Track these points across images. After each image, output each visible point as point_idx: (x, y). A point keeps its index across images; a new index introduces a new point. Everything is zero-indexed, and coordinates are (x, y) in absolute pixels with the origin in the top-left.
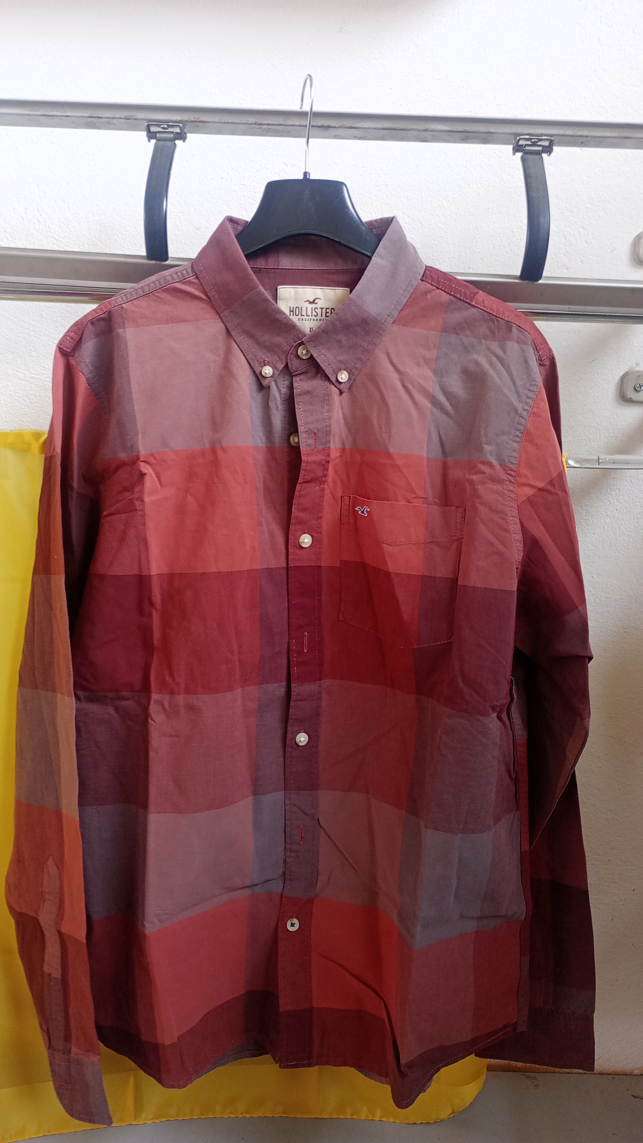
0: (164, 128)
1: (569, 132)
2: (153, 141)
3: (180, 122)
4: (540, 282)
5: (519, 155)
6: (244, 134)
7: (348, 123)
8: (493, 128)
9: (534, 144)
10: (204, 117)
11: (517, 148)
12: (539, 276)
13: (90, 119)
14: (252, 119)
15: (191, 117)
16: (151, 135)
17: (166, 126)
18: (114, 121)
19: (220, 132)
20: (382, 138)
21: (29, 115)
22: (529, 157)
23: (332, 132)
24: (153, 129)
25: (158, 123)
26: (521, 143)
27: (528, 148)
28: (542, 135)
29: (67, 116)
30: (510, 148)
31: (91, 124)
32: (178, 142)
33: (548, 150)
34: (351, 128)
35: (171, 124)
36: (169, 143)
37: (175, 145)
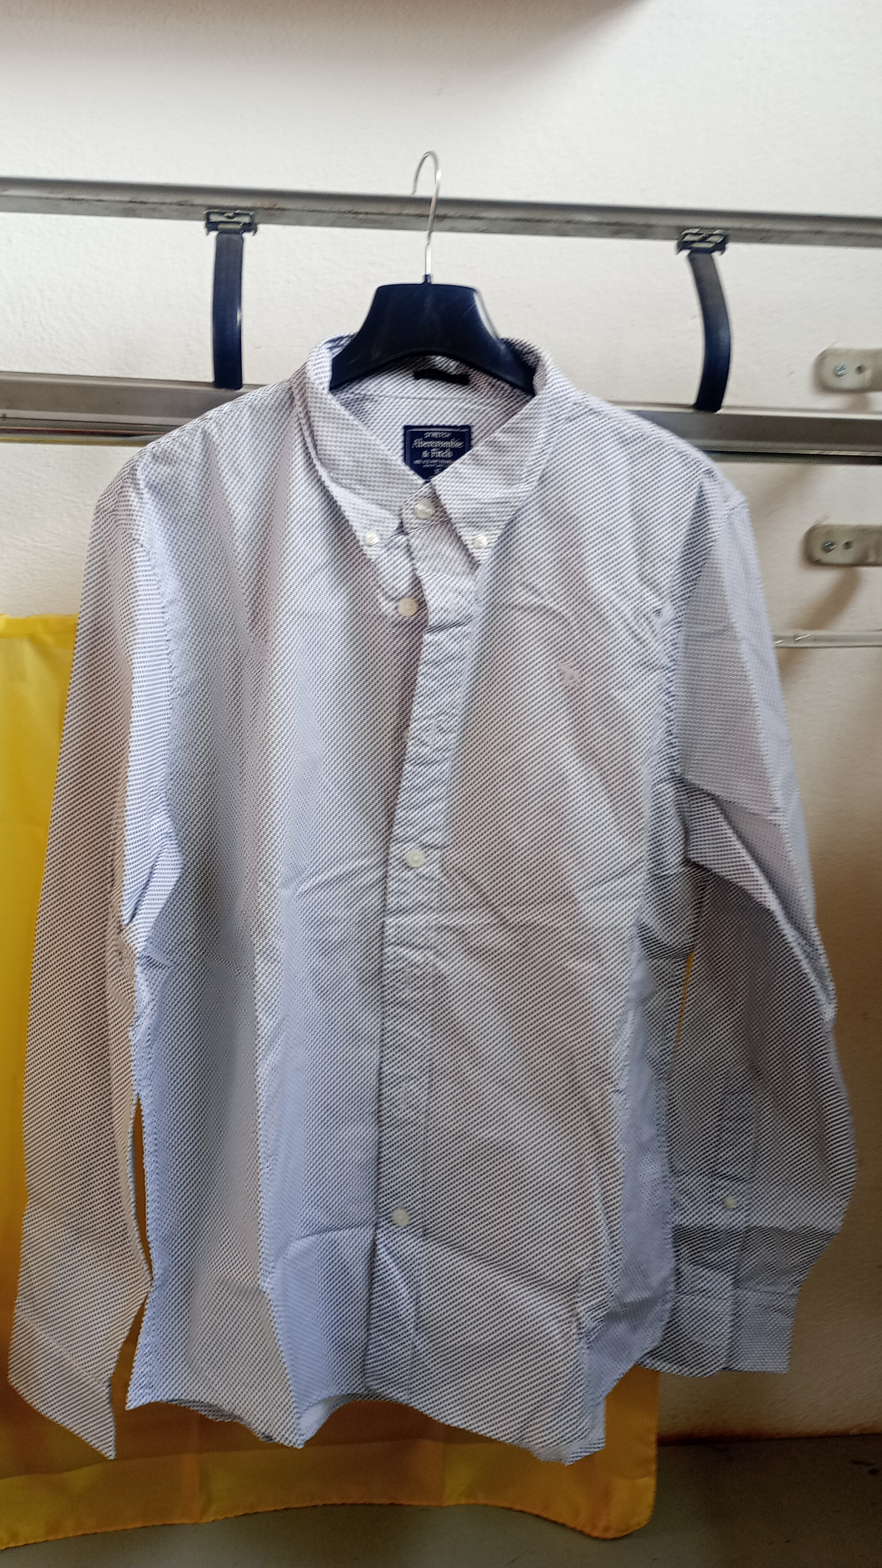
0: (229, 217)
1: (748, 224)
2: (214, 234)
3: (251, 209)
4: (720, 411)
5: (685, 253)
6: (333, 224)
7: (470, 212)
8: (653, 220)
9: (703, 240)
10: (282, 204)
11: (682, 246)
12: (719, 407)
13: (131, 205)
14: (346, 207)
15: (266, 203)
16: (211, 226)
17: (231, 215)
18: (163, 207)
19: (300, 223)
20: (511, 232)
21: (48, 198)
22: (699, 256)
23: (448, 223)
24: (214, 218)
25: (222, 211)
26: (688, 238)
27: (695, 245)
28: (715, 229)
29: (99, 201)
30: (672, 244)
31: (129, 211)
32: (247, 236)
33: (721, 247)
34: (472, 218)
35: (237, 212)
36: (235, 237)
37: (242, 239)
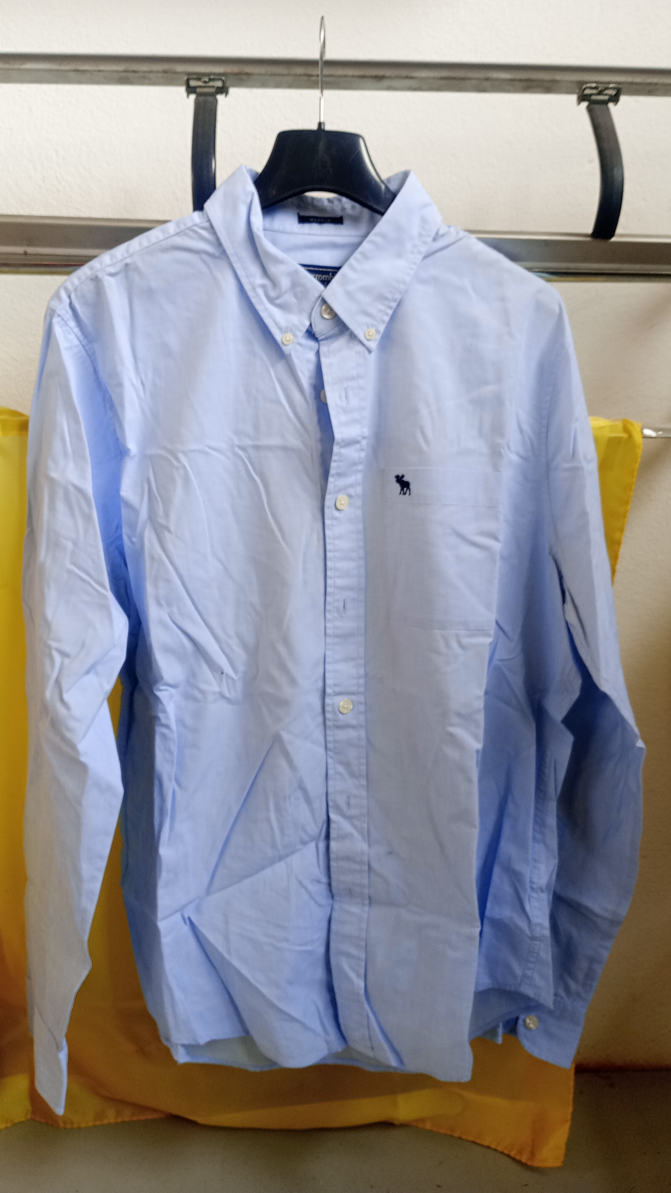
0: (205, 82)
1: (638, 79)
2: (193, 97)
3: (224, 74)
4: (613, 239)
5: (585, 104)
6: (290, 86)
7: (404, 72)
8: (558, 76)
9: (600, 93)
10: (249, 69)
11: (582, 98)
12: (612, 234)
13: (124, 74)
14: (300, 70)
15: (235, 69)
16: (190, 90)
17: (207, 80)
18: (151, 75)
19: (264, 85)
20: (439, 89)
21: (57, 70)
22: (596, 107)
23: (386, 83)
24: (193, 83)
25: (199, 77)
26: (588, 92)
27: (593, 97)
28: (609, 83)
29: (99, 71)
30: (574, 98)
31: (124, 79)
32: (220, 98)
33: (615, 99)
34: (407, 77)
35: (212, 77)
36: (210, 99)
37: (216, 100)
